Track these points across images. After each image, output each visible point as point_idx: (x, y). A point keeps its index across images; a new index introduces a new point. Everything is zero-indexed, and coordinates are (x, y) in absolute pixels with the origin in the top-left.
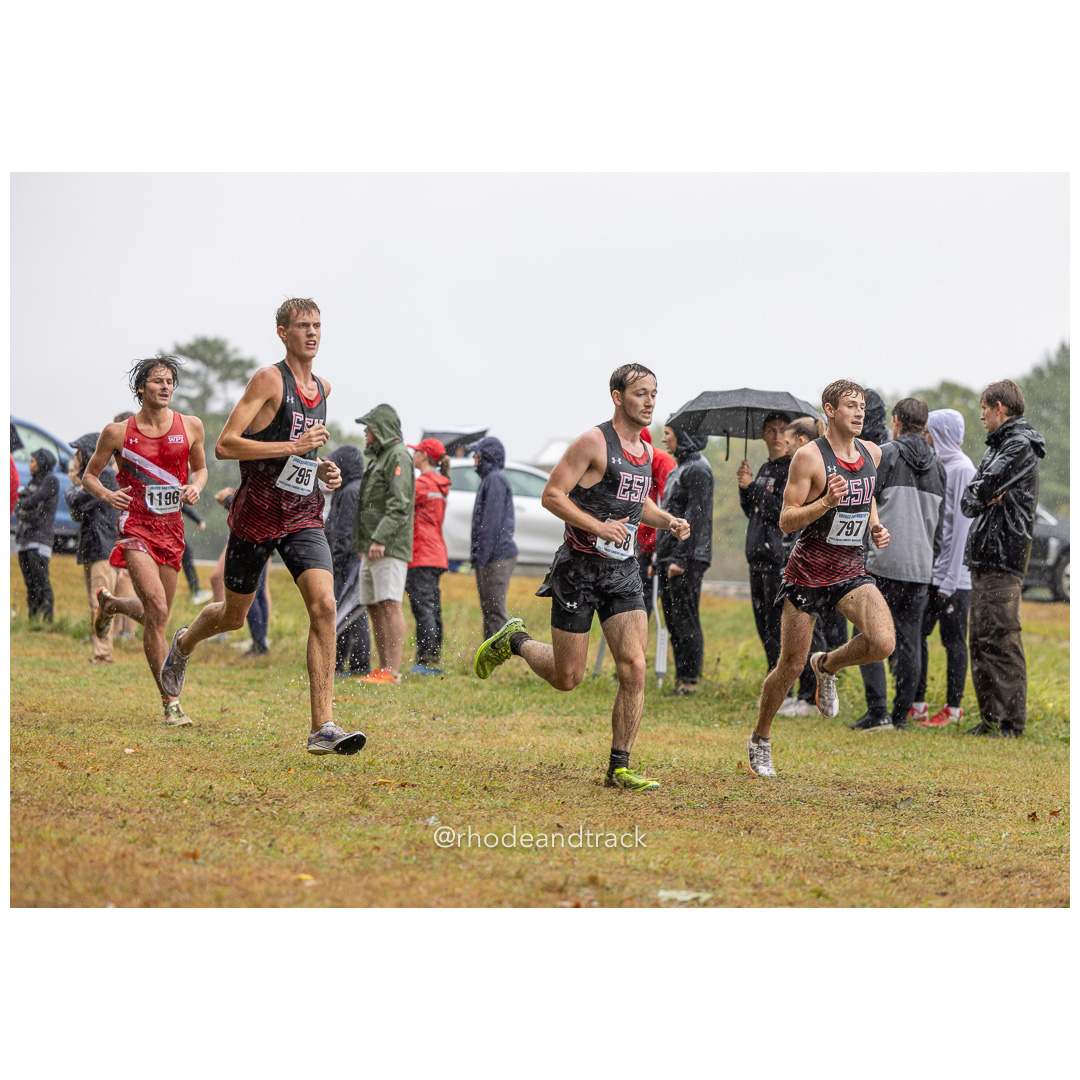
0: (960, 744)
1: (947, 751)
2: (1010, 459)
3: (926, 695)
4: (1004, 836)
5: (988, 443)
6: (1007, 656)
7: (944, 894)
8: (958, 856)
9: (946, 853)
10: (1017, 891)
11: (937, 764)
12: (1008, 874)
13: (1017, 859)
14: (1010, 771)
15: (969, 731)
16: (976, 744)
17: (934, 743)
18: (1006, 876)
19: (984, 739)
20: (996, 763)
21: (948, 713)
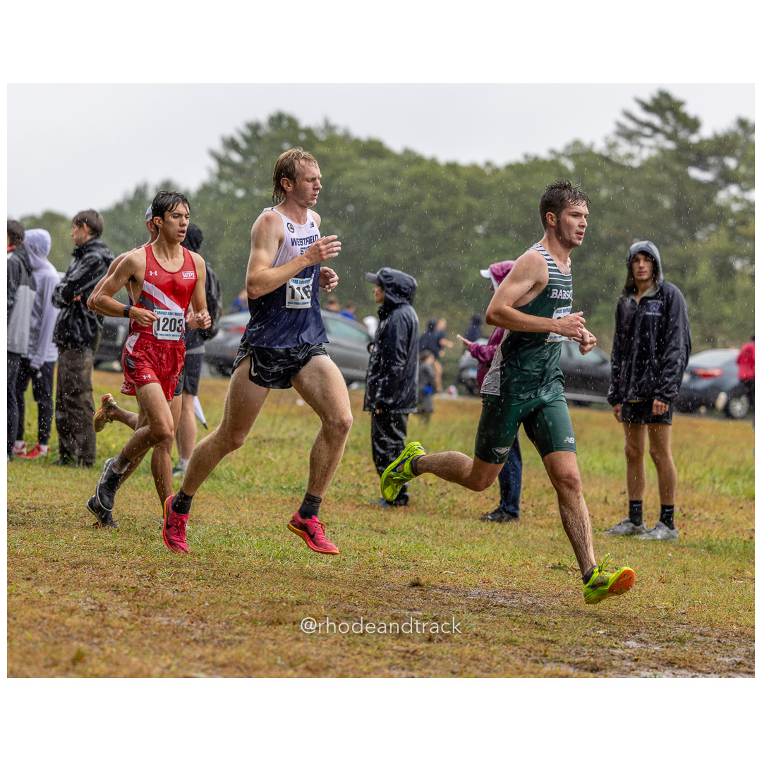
0: (47, 472)
1: (38, 476)
2: (86, 269)
3: (24, 436)
4: (74, 538)
5: (74, 255)
6: (81, 409)
7: (29, 579)
8: (40, 552)
9: (32, 550)
10: (81, 578)
11: (29, 486)
12: (75, 566)
13: (84, 556)
14: (82, 492)
15: (54, 463)
16: (59, 473)
17: (29, 471)
18: (75, 567)
19: (65, 469)
20: (72, 486)
21: (39, 449)
